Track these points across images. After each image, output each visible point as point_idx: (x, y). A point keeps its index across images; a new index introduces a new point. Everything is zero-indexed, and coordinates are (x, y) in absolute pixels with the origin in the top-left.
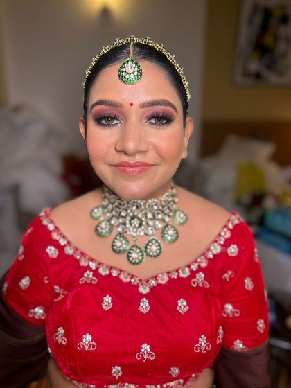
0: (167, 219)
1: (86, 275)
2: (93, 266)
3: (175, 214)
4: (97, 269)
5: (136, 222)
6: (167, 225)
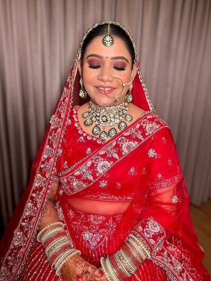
1: (80, 138)
2: (84, 135)
3: (126, 116)
4: (86, 136)
6: (121, 122)
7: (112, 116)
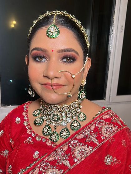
0: (74, 117)
1: (28, 139)
2: (33, 135)
3: (79, 115)
4: (35, 137)
5: (55, 118)
7: (64, 115)
